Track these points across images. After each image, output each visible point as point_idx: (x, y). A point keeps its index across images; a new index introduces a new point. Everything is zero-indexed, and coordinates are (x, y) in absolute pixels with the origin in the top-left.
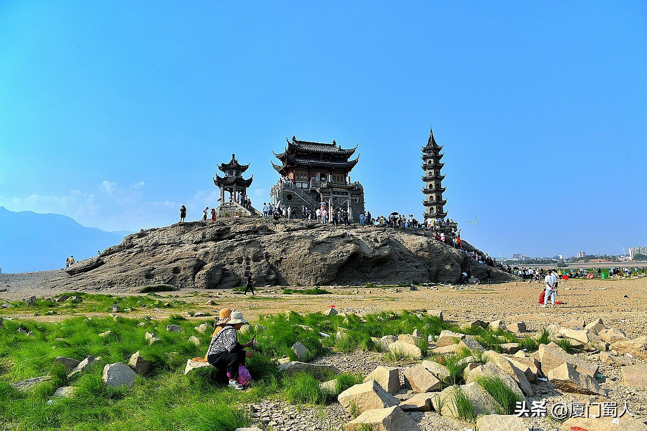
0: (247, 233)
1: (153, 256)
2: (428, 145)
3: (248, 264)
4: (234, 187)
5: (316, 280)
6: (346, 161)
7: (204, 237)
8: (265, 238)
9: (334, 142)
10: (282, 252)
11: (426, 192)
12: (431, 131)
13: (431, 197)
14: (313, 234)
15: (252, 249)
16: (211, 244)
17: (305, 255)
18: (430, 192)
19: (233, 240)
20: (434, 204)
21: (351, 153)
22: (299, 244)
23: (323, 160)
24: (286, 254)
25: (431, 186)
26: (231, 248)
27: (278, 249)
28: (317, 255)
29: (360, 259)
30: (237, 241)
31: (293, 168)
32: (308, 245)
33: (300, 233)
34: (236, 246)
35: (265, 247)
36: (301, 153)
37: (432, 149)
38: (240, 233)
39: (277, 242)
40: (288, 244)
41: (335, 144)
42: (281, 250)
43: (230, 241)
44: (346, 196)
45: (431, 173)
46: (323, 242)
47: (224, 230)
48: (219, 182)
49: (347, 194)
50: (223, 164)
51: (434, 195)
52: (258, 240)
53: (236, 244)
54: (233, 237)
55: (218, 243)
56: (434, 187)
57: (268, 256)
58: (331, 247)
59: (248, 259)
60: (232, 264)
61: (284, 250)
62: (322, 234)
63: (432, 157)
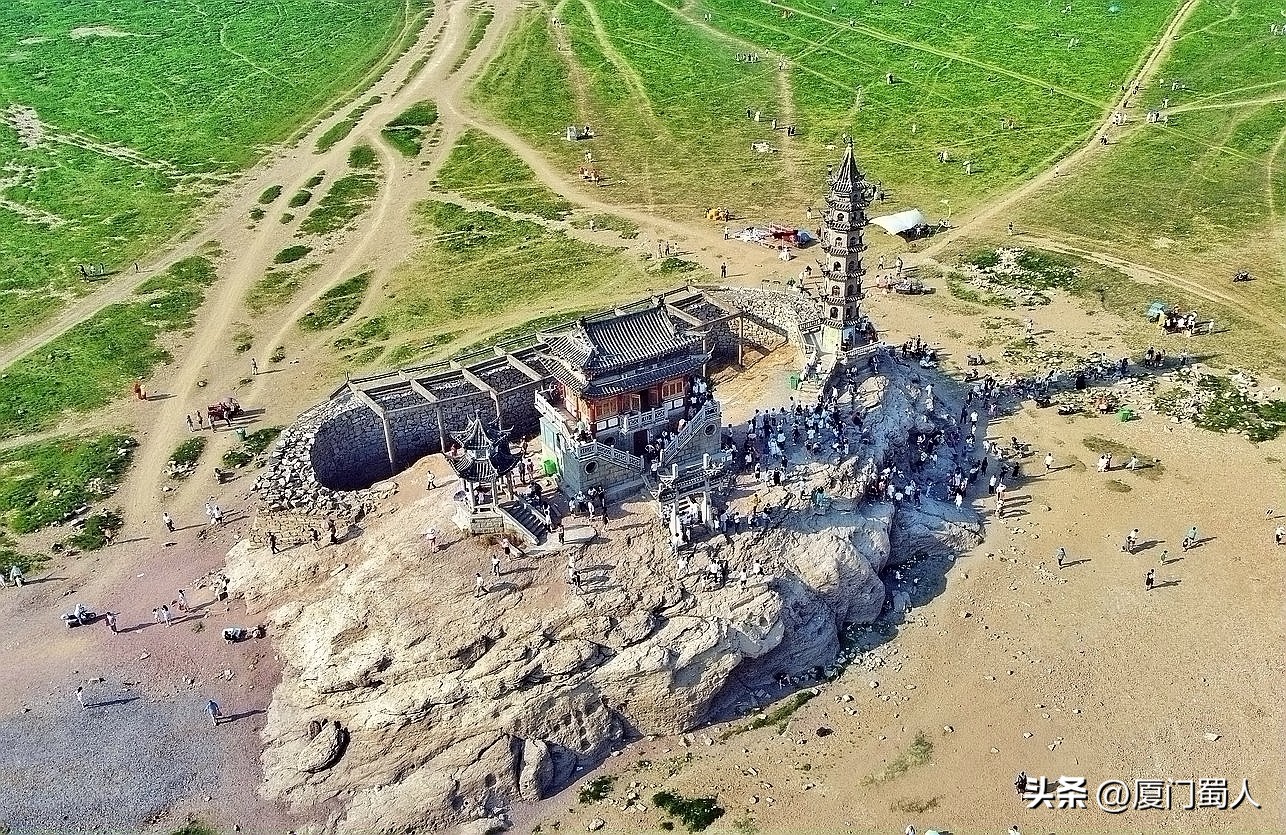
1: (430, 729)
3: (580, 722)
5: (682, 727)
7: (503, 687)
10: (628, 692)
15: (583, 694)
16: (518, 699)
17: (664, 696)
18: (835, 278)
19: (550, 685)
22: (653, 681)
24: (634, 695)
25: (837, 265)
26: (551, 702)
27: (621, 689)
28: (681, 694)
30: (557, 687)
32: (667, 682)
34: (558, 697)
35: (600, 688)
37: (848, 191)
38: (560, 675)
39: (618, 681)
40: (636, 682)
42: (626, 690)
43: (547, 690)
44: (701, 488)
45: (840, 239)
46: (687, 666)
49: (702, 484)
51: (841, 285)
52: (590, 681)
53: (556, 695)
55: (526, 694)
56: (843, 269)
57: (605, 700)
58: (700, 668)
59: (578, 714)
60: (557, 728)
61: (631, 690)
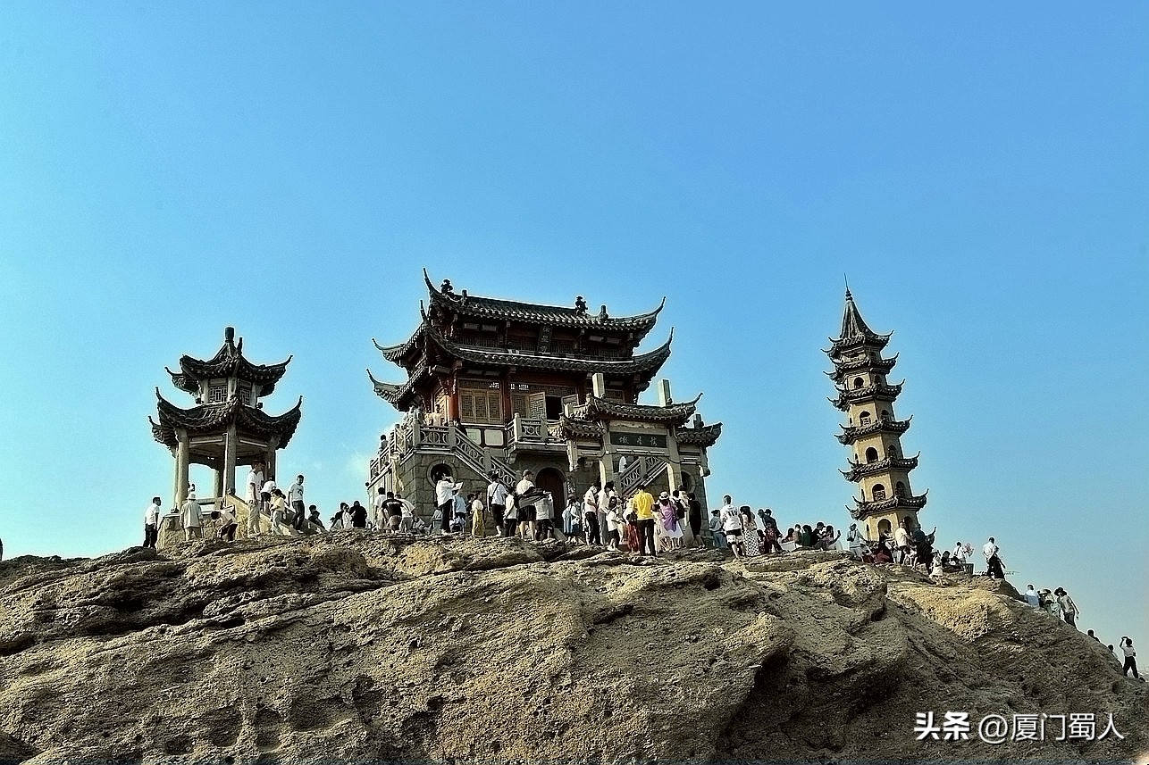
0: (264, 585)
2: (846, 334)
3: (266, 741)
4: (228, 440)
6: (628, 355)
7: (44, 618)
8: (354, 607)
9: (580, 303)
11: (857, 474)
12: (849, 294)
13: (879, 487)
14: (577, 580)
15: (290, 663)
16: (75, 652)
17: (555, 678)
18: (873, 473)
19: (191, 624)
20: (891, 508)
21: (641, 328)
22: (519, 625)
23: (551, 350)
24: (459, 679)
25: (872, 454)
27: (419, 655)
28: (611, 673)
29: (794, 681)
30: (212, 625)
31: (450, 376)
32: (564, 628)
33: (519, 573)
34: (207, 653)
35: (350, 648)
36: (475, 327)
37: (860, 343)
38: (230, 587)
39: (410, 622)
40: (463, 630)
41: (584, 308)
42: (433, 658)
43: (177, 629)
44: (661, 451)
45: (865, 414)
46: (627, 610)
47: (148, 582)
48: (171, 425)
49: (661, 442)
50: (186, 361)
51: (885, 481)
52: (319, 618)
53: (205, 641)
54: (195, 609)
55: (110, 644)
56: (881, 455)
57: (367, 698)
58: (667, 631)
59: (265, 718)
61: (447, 662)
62: (616, 579)
63: (863, 367)
